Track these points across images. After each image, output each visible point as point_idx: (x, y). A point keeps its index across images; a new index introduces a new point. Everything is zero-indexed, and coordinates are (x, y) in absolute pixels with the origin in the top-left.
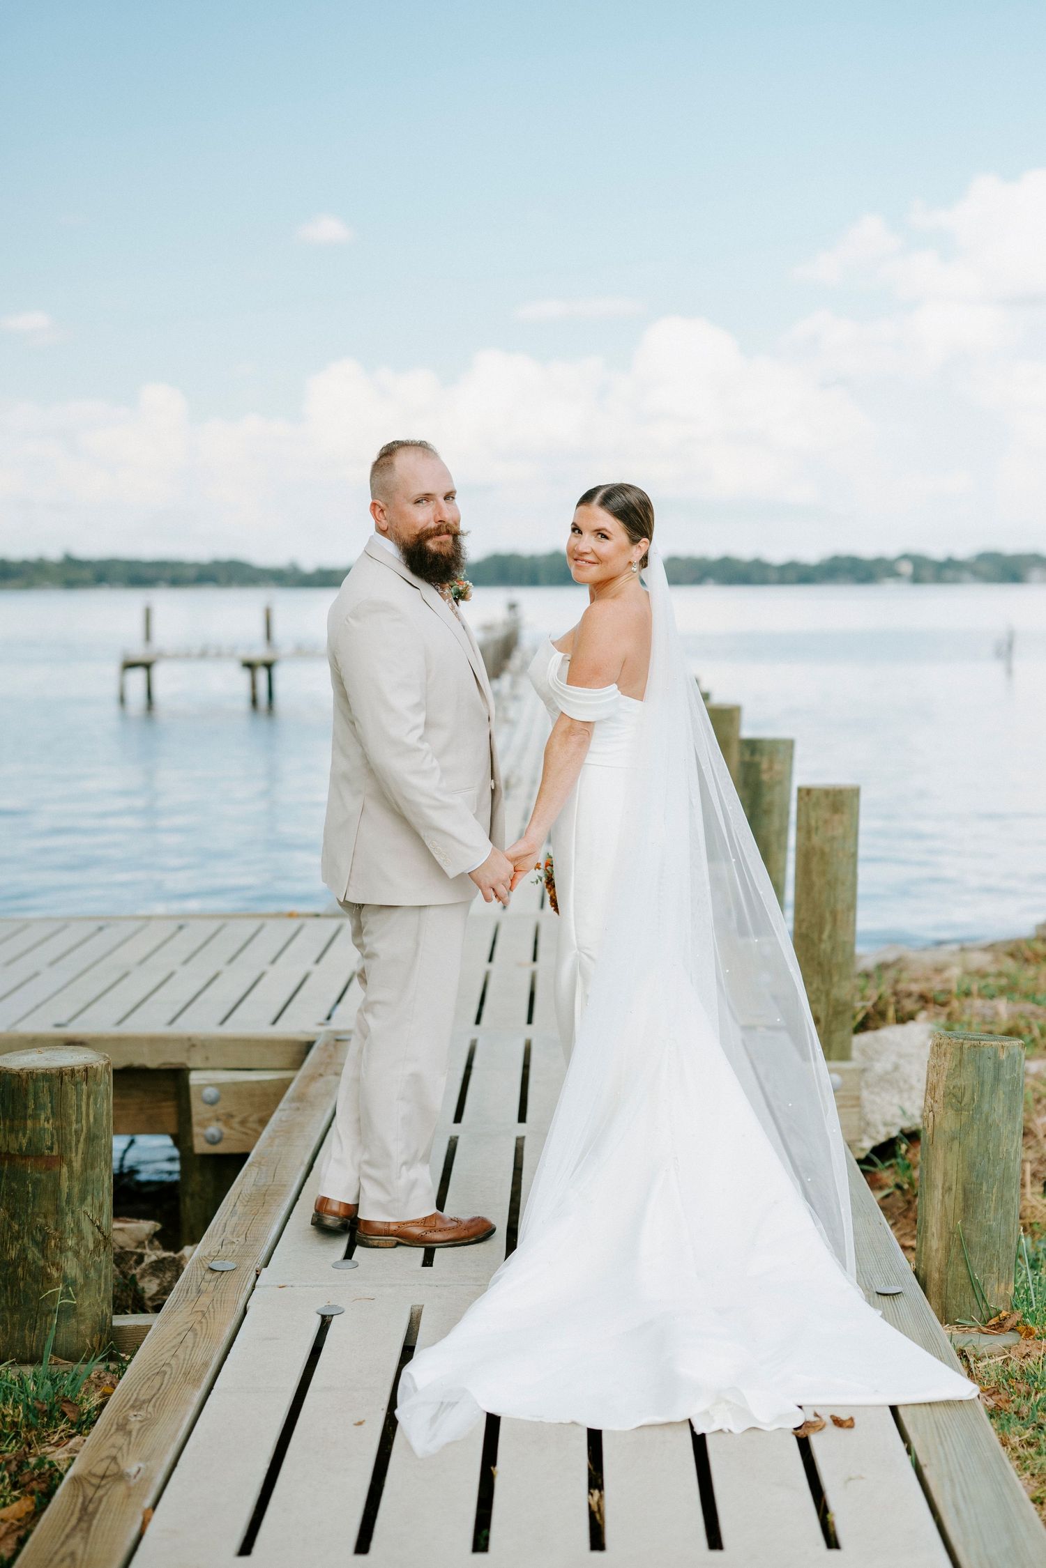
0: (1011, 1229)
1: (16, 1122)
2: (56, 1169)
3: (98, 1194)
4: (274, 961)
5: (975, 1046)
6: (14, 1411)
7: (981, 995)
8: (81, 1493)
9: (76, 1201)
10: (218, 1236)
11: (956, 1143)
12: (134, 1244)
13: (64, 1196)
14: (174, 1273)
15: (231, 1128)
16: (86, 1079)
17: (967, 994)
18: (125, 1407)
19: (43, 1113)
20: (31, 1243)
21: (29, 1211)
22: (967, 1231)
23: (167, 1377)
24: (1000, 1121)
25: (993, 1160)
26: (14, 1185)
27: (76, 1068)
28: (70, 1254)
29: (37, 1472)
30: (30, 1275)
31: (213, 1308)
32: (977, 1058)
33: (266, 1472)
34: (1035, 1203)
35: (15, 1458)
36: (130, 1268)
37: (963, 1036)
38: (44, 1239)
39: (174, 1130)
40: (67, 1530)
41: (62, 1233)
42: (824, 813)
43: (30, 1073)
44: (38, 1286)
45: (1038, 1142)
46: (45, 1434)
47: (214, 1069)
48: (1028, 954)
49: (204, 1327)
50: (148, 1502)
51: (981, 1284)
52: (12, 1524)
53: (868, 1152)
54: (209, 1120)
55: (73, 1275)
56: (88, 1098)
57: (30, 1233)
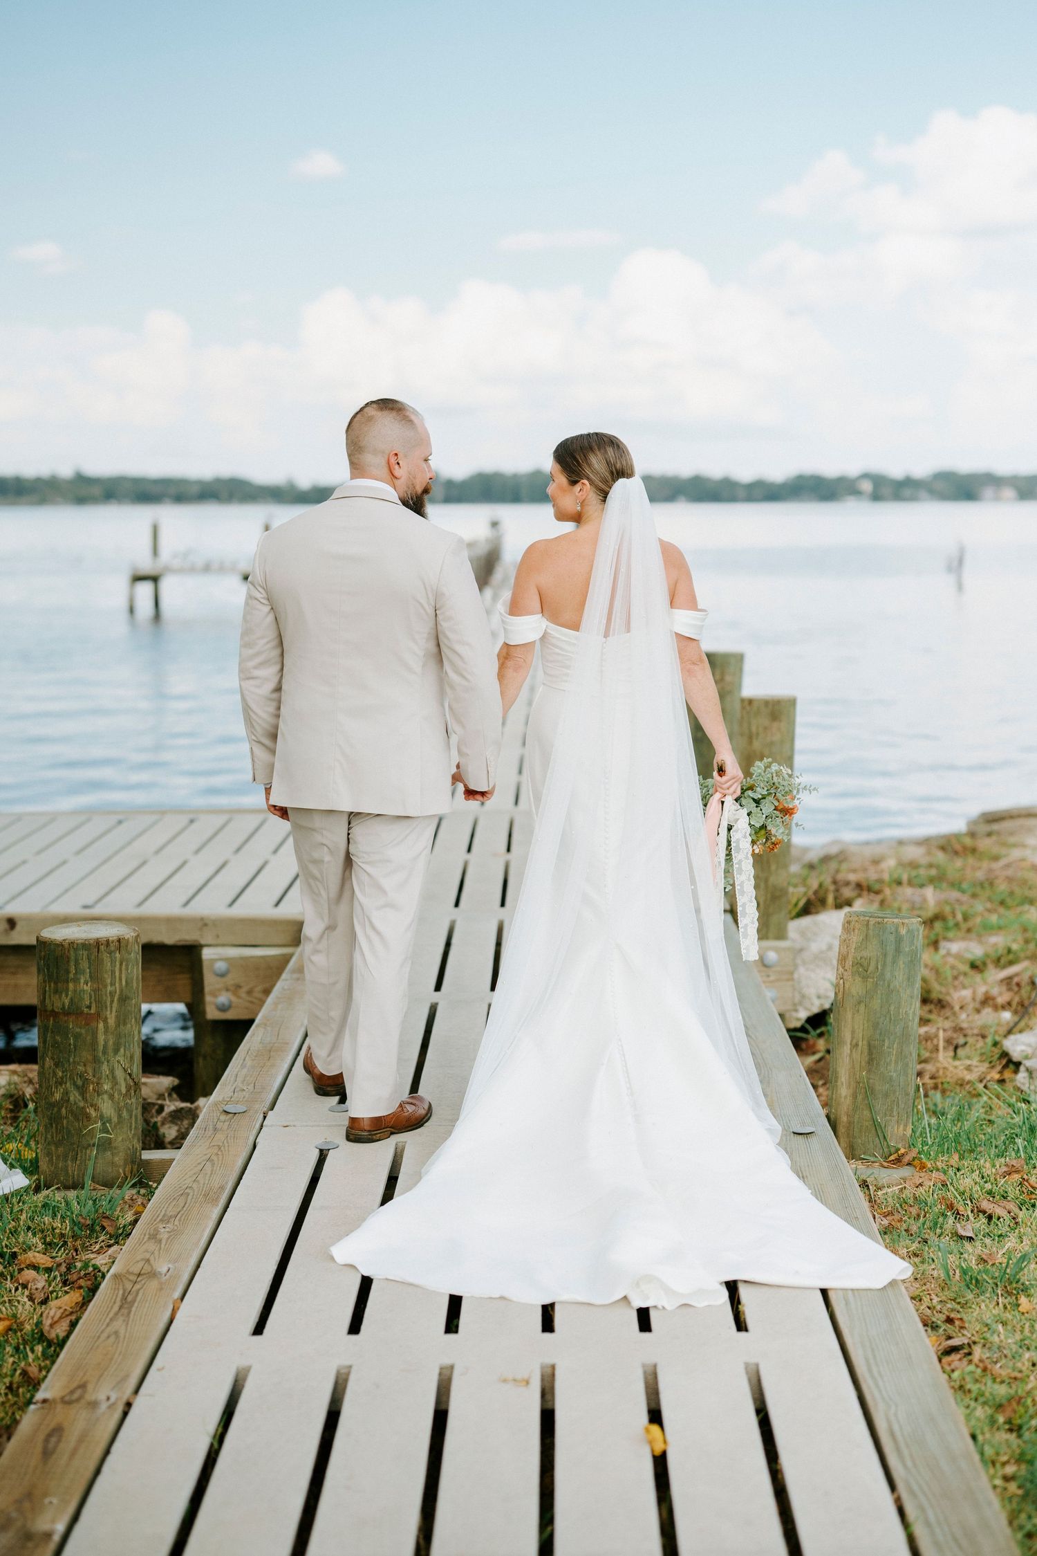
0: (910, 1080)
1: (59, 985)
2: (94, 1024)
3: (129, 1046)
4: (275, 851)
5: (879, 923)
6: (62, 1225)
7: (910, 883)
8: (121, 1287)
9: (110, 1051)
10: (230, 1084)
11: (862, 1007)
12: (155, 1097)
13: (101, 1048)
14: (191, 1121)
15: (239, 997)
16: (119, 949)
17: (899, 883)
18: (155, 1221)
19: (82, 977)
20: (72, 1087)
21: (71, 1060)
22: (871, 1081)
23: (190, 1197)
24: (900, 986)
25: (894, 1020)
26: (58, 1038)
27: (111, 939)
28: (105, 1097)
29: (83, 1273)
30: (72, 1114)
31: (228, 1143)
32: (881, 933)
33: (274, 1272)
34: (947, 1065)
35: (64, 1261)
36: (152, 1117)
37: (870, 915)
38: (83, 1084)
39: (189, 1000)
40: (111, 1315)
41: (100, 1078)
42: (764, 721)
43: (72, 943)
44: (79, 1124)
45: (954, 1014)
46: (88, 1244)
47: (223, 945)
48: (958, 847)
49: (220, 1158)
50: (177, 1294)
51: (883, 1126)
52: (66, 1310)
53: (803, 1021)
54: (219, 990)
55: (109, 1114)
56: (121, 964)
57: (71, 1078)
